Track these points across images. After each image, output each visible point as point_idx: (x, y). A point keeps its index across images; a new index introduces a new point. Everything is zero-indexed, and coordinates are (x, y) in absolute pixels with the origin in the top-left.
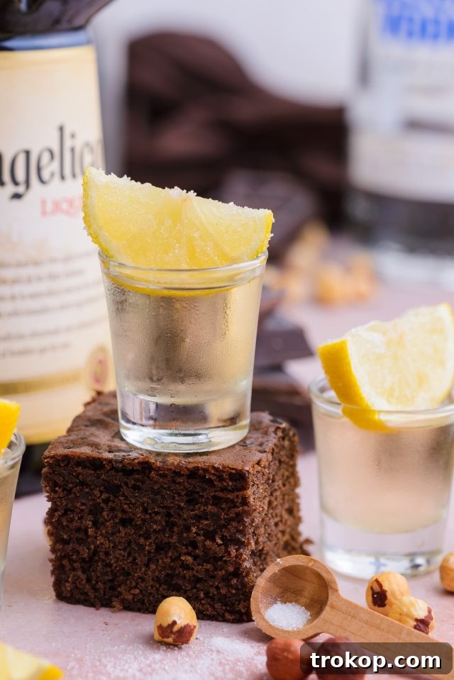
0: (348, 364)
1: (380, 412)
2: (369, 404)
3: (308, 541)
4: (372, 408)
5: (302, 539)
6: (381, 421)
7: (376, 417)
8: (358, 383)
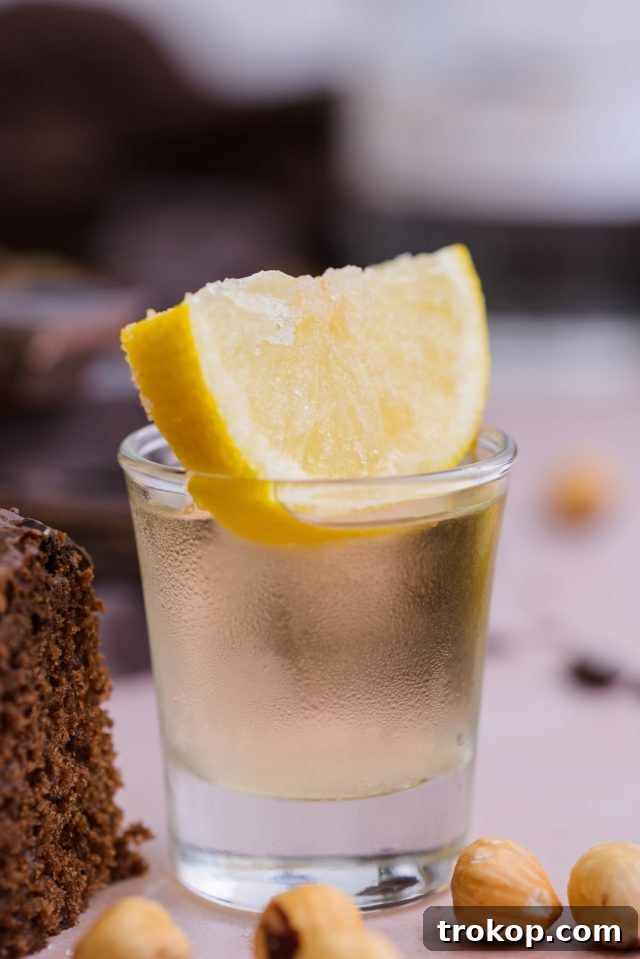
0: (193, 364)
1: (278, 483)
2: (252, 467)
3: (139, 832)
4: (261, 476)
5: (125, 824)
6: (283, 506)
7: (271, 497)
8: (221, 412)
